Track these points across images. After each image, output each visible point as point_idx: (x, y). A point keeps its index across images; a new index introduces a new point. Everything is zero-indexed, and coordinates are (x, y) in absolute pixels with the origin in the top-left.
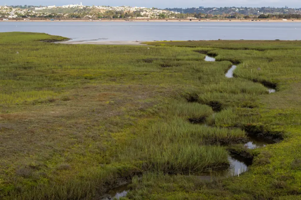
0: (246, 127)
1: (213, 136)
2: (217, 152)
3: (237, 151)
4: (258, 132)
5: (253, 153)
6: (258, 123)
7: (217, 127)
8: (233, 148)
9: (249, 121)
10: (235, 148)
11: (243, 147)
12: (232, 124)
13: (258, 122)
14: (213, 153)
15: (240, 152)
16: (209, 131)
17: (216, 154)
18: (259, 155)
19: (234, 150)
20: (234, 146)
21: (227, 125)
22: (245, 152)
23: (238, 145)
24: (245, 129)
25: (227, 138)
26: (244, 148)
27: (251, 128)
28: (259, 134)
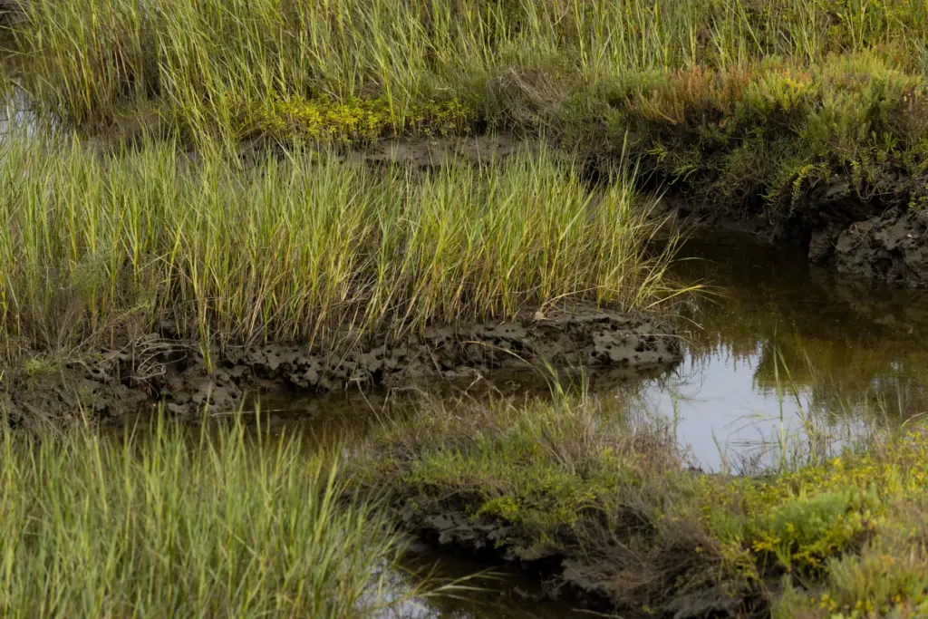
0: (660, 130)
1: (127, 297)
2: (198, 550)
3: (510, 509)
4: (848, 211)
5: (768, 543)
6: (836, 66)
7: (188, 144)
8: (445, 467)
9: (703, 39)
10: (487, 474)
11: (604, 453)
12: (438, 87)
13: (845, 46)
14: (132, 560)
15: (564, 534)
16: (56, 219)
17: (175, 577)
18: (843, 571)
19: (464, 501)
20: (464, 445)
21: (347, 115)
22: (634, 523)
23: (535, 419)
24: (649, 160)
25: (354, 311)
26: (629, 463)
27: (736, 140)
28: (860, 229)
